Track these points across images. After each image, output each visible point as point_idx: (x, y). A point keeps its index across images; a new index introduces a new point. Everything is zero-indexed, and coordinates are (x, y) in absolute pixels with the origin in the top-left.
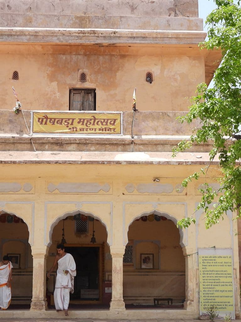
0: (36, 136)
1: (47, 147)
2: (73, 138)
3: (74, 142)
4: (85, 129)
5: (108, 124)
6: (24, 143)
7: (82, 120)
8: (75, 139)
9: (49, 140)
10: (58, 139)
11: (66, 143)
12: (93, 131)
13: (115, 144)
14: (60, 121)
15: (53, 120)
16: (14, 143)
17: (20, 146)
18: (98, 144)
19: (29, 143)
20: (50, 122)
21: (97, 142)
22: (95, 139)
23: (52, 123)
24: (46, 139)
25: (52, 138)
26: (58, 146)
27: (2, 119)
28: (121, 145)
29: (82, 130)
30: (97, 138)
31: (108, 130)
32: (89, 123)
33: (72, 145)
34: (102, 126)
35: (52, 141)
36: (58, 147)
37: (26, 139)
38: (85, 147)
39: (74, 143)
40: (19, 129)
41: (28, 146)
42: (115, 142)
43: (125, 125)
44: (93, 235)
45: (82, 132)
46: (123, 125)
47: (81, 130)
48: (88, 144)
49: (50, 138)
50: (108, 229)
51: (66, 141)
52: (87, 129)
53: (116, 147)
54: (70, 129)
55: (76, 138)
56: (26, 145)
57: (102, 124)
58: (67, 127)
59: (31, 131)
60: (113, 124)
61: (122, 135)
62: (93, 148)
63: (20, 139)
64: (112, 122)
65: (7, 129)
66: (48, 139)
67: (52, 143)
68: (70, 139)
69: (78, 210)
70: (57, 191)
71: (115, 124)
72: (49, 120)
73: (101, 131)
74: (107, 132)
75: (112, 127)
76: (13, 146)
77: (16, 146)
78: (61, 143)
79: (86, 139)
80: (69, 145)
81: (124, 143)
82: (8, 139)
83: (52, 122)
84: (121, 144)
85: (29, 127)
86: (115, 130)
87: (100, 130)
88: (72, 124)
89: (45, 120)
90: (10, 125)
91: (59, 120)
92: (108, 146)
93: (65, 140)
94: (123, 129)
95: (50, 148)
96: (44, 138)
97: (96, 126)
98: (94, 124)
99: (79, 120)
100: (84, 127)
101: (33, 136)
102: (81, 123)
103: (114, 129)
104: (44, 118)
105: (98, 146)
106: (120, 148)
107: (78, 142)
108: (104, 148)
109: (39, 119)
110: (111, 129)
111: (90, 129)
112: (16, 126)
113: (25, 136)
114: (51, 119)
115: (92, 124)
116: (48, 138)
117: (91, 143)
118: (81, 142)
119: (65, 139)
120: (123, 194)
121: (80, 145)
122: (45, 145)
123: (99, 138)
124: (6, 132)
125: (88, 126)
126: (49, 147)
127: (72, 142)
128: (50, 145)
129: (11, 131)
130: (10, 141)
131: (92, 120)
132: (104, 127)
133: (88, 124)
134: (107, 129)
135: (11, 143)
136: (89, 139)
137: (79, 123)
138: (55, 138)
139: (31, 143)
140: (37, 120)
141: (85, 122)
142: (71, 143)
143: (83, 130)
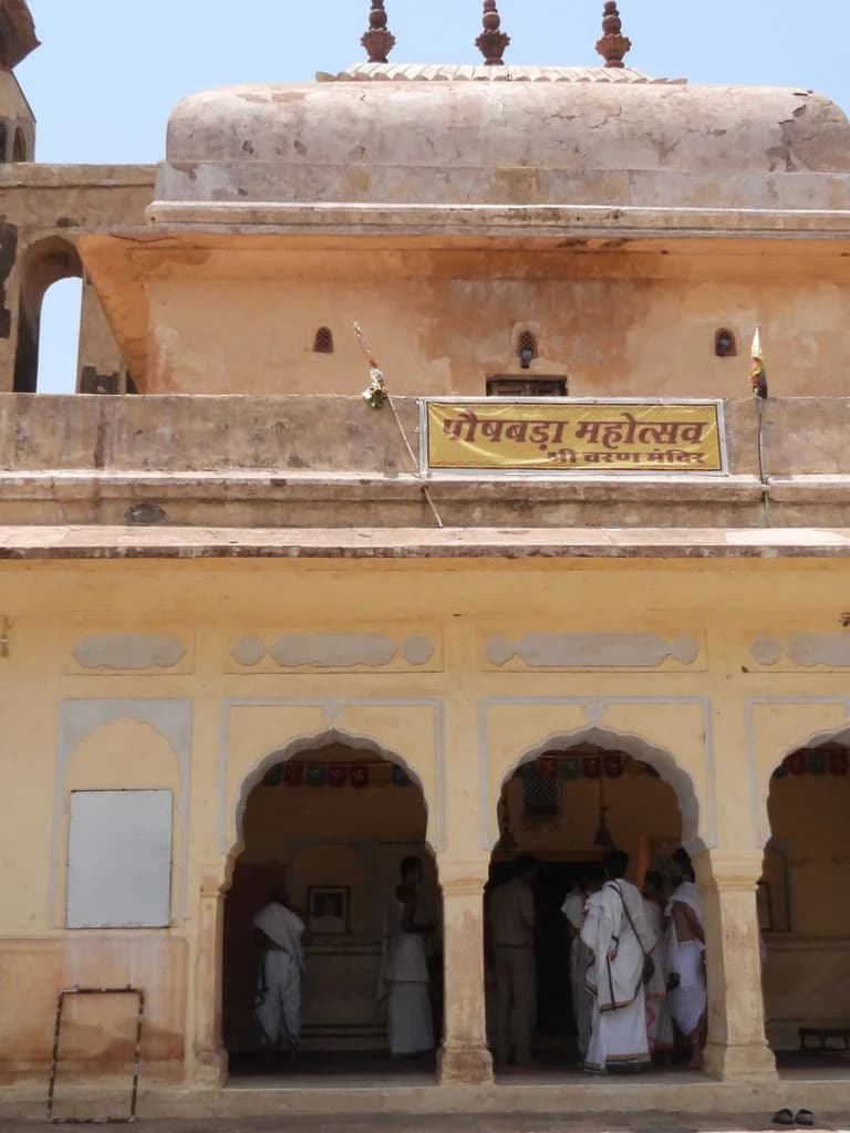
0: (439, 477)
1: (477, 514)
2: (565, 483)
3: (570, 497)
4: (601, 456)
5: (679, 438)
6: (401, 503)
7: (590, 428)
8: (573, 488)
9: (484, 491)
10: (514, 488)
11: (542, 502)
12: (630, 464)
13: (708, 502)
14: (518, 430)
15: (494, 426)
16: (365, 503)
17: (385, 512)
18: (648, 503)
19: (416, 502)
20: (484, 432)
21: (645, 496)
22: (640, 487)
23: (491, 437)
24: (475, 486)
25: (496, 484)
26: (515, 510)
27: (321, 424)
28: (725, 505)
29: (592, 458)
30: (647, 483)
31: (679, 459)
32: (613, 436)
33: (563, 506)
34: (659, 446)
35: (494, 496)
36: (516, 514)
37: (407, 487)
38: (605, 515)
39: (567, 502)
40: (382, 455)
41: (416, 512)
42: (705, 497)
43: (734, 441)
44: (603, 820)
45: (593, 465)
46: (728, 441)
47: (587, 459)
48: (616, 502)
49: (487, 483)
50: (700, 790)
51: (540, 495)
52: (609, 455)
53: (709, 513)
54: (552, 454)
55: (575, 483)
56: (405, 508)
57: (658, 440)
58: (543, 448)
59: (424, 464)
60: (696, 440)
61: (727, 473)
62: (633, 517)
63: (389, 487)
64: (691, 434)
65: (342, 454)
66: (484, 486)
67: (495, 503)
68: (555, 488)
69: (592, 726)
70: (516, 663)
71: (701, 438)
72: (479, 427)
73: (656, 463)
74: (676, 463)
75: (691, 448)
76: (361, 511)
77: (372, 511)
78: (526, 501)
79: (608, 488)
80: (549, 508)
81: (735, 498)
82: (347, 488)
83: (489, 431)
84: (727, 502)
85: (416, 451)
86: (703, 458)
87: (651, 457)
88: (557, 439)
89: (466, 427)
90: (351, 445)
91: (513, 427)
92: (681, 509)
93: (538, 489)
94: (729, 457)
95: (488, 517)
96: (466, 484)
97: (637, 447)
98: (630, 440)
99: (579, 427)
100: (599, 447)
101: (432, 479)
102: (588, 436)
103: (699, 455)
104: (462, 422)
105: (648, 511)
106: (723, 515)
107: (582, 497)
108: (670, 516)
109: (448, 423)
110: (687, 455)
111: (619, 456)
112: (371, 448)
113: (405, 478)
114: (487, 423)
115: (624, 439)
116: (482, 483)
117: (624, 502)
118: (591, 498)
119: (541, 486)
120: (745, 670)
121: (589, 506)
122: (471, 506)
123: (654, 483)
124: (337, 467)
125: (613, 445)
126: (483, 513)
127: (562, 497)
128: (487, 508)
129: (356, 463)
130: (353, 495)
131: (623, 426)
132: (663, 448)
133: (610, 441)
134: (675, 456)
135: (356, 502)
136: (620, 487)
137: (580, 434)
138: (504, 483)
139: (424, 502)
140: (442, 425)
141: (602, 432)
142: (558, 503)
143: (596, 460)
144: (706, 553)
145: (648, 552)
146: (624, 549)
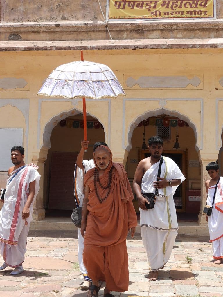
0: (112, 22)
1: (125, 35)
2: (156, 23)
3: (157, 28)
4: (170, 13)
5: (198, 6)
6: (99, 31)
7: (167, 3)
8: (158, 25)
9: (127, 27)
10: (138, 25)
11: (148, 30)
12: (180, 15)
13: (207, 29)
14: (141, 4)
15: (132, 3)
16: (87, 32)
17: (93, 35)
18: (185, 30)
19: (104, 31)
20: (129, 5)
21: (185, 27)
22: (183, 24)
23: (131, 7)
24: (124, 25)
25: (131, 24)
26: (138, 33)
27: (73, 4)
28: (214, 30)
29: (166, 14)
30: (185, 22)
31: (198, 13)
32: (175, 5)
33: (155, 32)
34: (191, 9)
35: (131, 28)
36: (138, 35)
37: (101, 26)
38: (170, 34)
39: (157, 30)
40: (93, 15)
41: (104, 35)
42: (206, 27)
43: (219, 6)
44: (177, 140)
45: (167, 16)
46: (217, 6)
47: (165, 14)
48: (174, 30)
49: (128, 24)
50: (198, 131)
51: (147, 27)
52: (173, 12)
53: (207, 33)
54: (152, 13)
55: (159, 23)
56: (100, 33)
57: (191, 7)
58: (149, 10)
59: (107, 17)
60: (205, 6)
61: (215, 18)
62: (180, 35)
63: (94, 26)
64: (203, 4)
65: (79, 15)
66: (127, 25)
67: (131, 31)
68: (152, 25)
69: (162, 108)
70: (137, 86)
71: (207, 5)
72: (127, 4)
73: (189, 15)
74: (197, 15)
75: (203, 9)
76: (86, 35)
77: (89, 35)
78: (142, 30)
79: (171, 24)
80: (151, 32)
81: (217, 27)
82: (81, 27)
83: (130, 5)
84: (215, 29)
85: (105, 13)
86: (207, 13)
87: (188, 13)
88: (155, 7)
89: (122, 4)
90: (82, 12)
91: (139, 3)
92: (197, 32)
93: (146, 26)
94: (217, 12)
95: (129, 36)
96: (121, 25)
97: (183, 9)
98: (180, 7)
99: (163, 3)
100: (169, 10)
101: (109, 23)
102: (166, 6)
103: (206, 12)
104: (121, 2)
105: (185, 33)
106: (213, 34)
107: (162, 28)
108: (193, 34)
109: (116, 3)
110: (201, 12)
111: (176, 13)
112: (90, 13)
113: (100, 22)
114: (130, 2)
115: (179, 6)
116: (127, 24)
117: (177, 30)
118: (165, 28)
119: (147, 24)
120: (217, 89)
121: (164, 32)
122: (123, 33)
123: (187, 22)
124: (78, 19)
125: (174, 8)
126: (127, 35)
127: (155, 28)
128: (128, 33)
129: (84, 18)
130: (83, 29)
131: (179, 1)
132: (192, 10)
133: (173, 7)
134: (197, 12)
135: (84, 32)
136: (175, 24)
137: (163, 5)
138: (134, 24)
139: (107, 31)
140: (114, 3)
141: (171, 4)
142: (154, 30)
143: (168, 14)
144: (198, 47)
145: (177, 47)
146: (168, 46)
